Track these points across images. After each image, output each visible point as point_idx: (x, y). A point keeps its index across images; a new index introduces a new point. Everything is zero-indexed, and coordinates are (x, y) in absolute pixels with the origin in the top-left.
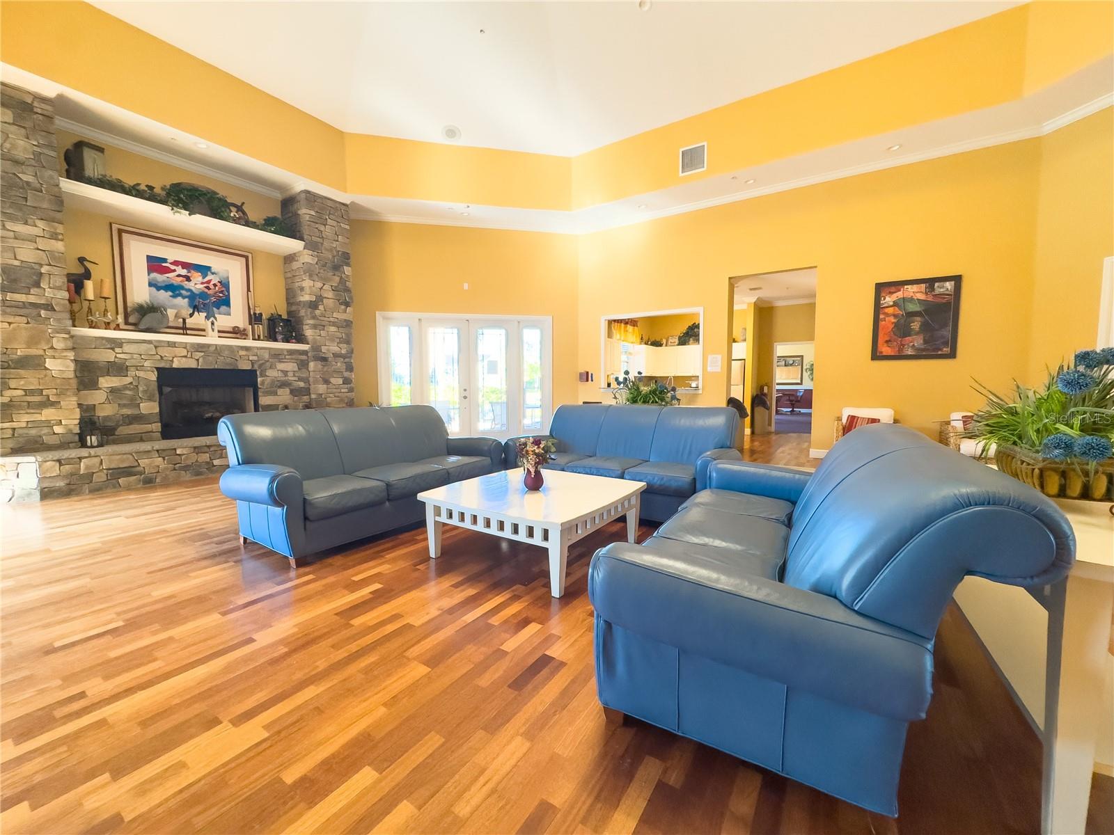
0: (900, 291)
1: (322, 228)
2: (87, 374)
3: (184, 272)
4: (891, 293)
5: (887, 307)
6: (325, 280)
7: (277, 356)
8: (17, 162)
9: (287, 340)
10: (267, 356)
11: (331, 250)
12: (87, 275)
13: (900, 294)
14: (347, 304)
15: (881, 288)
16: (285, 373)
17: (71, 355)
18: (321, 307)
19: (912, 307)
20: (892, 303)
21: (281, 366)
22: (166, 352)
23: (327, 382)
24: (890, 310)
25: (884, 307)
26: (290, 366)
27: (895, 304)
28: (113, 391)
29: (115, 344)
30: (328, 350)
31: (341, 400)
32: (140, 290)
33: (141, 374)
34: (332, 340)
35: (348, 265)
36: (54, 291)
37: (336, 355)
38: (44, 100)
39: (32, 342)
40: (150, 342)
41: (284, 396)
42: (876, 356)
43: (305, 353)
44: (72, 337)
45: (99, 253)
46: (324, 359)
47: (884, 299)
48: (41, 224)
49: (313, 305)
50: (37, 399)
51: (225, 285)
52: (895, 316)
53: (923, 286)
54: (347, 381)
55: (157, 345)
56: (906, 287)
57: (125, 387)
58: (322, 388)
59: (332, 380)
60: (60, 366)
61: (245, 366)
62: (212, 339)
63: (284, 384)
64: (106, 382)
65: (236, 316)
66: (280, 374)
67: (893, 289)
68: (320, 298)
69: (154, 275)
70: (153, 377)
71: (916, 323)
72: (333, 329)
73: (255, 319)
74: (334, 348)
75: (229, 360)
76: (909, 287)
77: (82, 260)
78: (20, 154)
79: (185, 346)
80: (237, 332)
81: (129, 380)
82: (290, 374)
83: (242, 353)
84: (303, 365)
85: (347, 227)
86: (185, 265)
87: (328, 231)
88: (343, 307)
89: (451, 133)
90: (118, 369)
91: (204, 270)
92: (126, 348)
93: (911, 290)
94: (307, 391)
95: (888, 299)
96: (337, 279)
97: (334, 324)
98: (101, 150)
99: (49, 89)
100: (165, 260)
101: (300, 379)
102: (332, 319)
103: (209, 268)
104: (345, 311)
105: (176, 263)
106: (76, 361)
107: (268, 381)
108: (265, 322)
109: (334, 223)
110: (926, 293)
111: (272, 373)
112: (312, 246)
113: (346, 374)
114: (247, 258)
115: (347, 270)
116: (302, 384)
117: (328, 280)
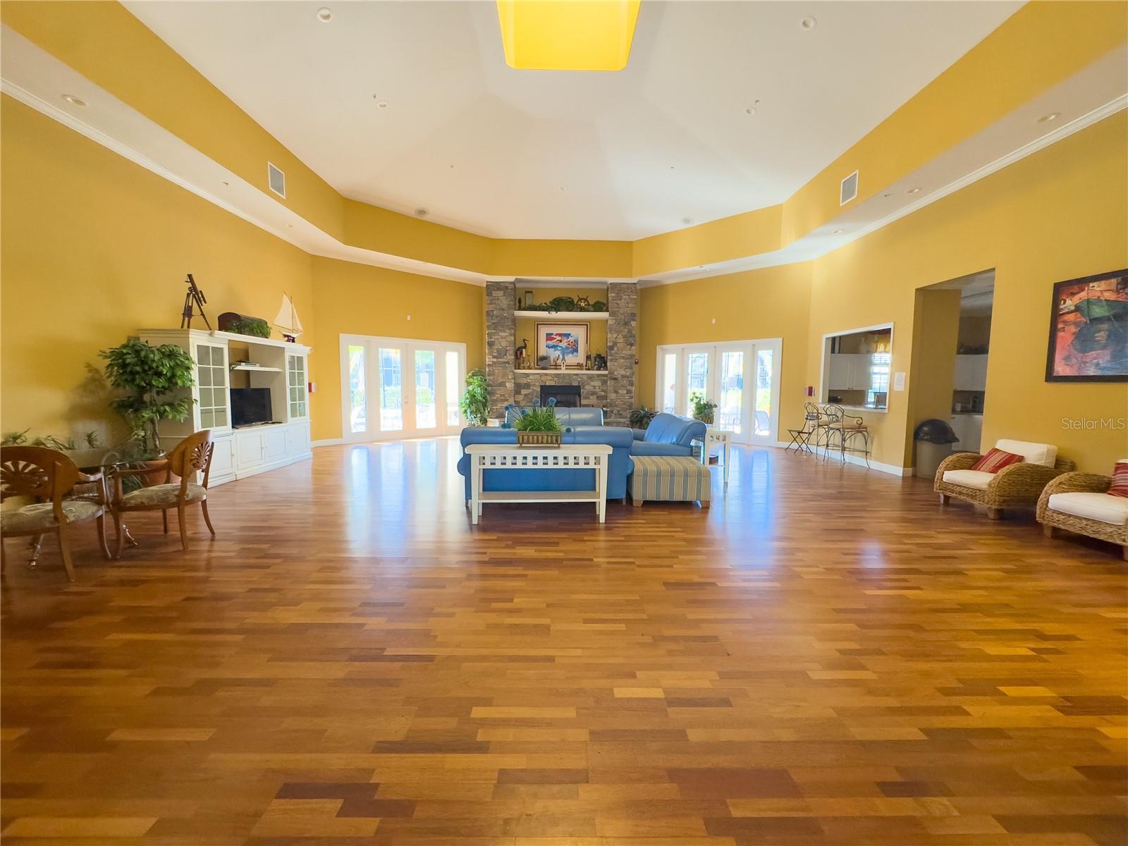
0: (1083, 290)
1: (619, 302)
2: (518, 388)
3: (559, 338)
4: (1073, 294)
5: (1068, 313)
6: (618, 332)
7: (591, 377)
8: (503, 310)
9: (599, 369)
10: (585, 378)
11: (623, 314)
12: (525, 347)
13: (1083, 295)
14: (632, 345)
15: (1061, 289)
16: (595, 387)
17: (513, 381)
18: (615, 349)
19: (1098, 311)
20: (1073, 308)
21: (592, 383)
22: (544, 378)
23: (616, 392)
24: (1071, 317)
25: (1063, 314)
26: (598, 383)
27: (1078, 309)
28: (525, 395)
29: (527, 375)
30: (619, 374)
31: (625, 404)
32: (543, 351)
33: (534, 388)
34: (621, 367)
35: (634, 320)
36: (510, 357)
37: (623, 376)
38: (511, 283)
39: (503, 377)
40: (538, 374)
41: (593, 400)
42: (1051, 377)
43: (606, 375)
44: (514, 373)
45: (529, 336)
46: (616, 379)
47: (1064, 303)
48: (508, 331)
49: (611, 348)
50: (503, 398)
51: (576, 341)
52: (1076, 324)
53: (1114, 281)
54: (629, 392)
55: (541, 375)
56: (1091, 285)
57: (529, 394)
58: (613, 396)
59: (620, 391)
60: (510, 385)
61: (575, 384)
62: (563, 371)
63: (594, 393)
64: (524, 392)
65: (580, 358)
66: (592, 388)
67: (1076, 288)
68: (615, 344)
69: (548, 342)
70: (539, 390)
71: (1102, 333)
72: (622, 361)
73: (588, 358)
74: (623, 372)
75: (568, 381)
76: (1095, 284)
77: (524, 340)
78: (505, 306)
79: (551, 375)
80: (579, 366)
81: (531, 391)
82: (597, 388)
83: (574, 377)
84: (604, 382)
85: (635, 297)
86: (560, 335)
87: (622, 303)
88: (629, 347)
89: (687, 221)
90: (527, 386)
91: (568, 335)
92: (531, 377)
93: (1097, 288)
94: (606, 398)
95: (1069, 302)
96: (626, 330)
97: (623, 358)
98: (531, 292)
99: (511, 279)
100: (552, 334)
101: (603, 391)
102: (622, 355)
104: (630, 350)
105: (557, 335)
106: (515, 383)
107: (585, 392)
108: (593, 359)
109: (627, 297)
110: (1118, 291)
111: (587, 387)
112: (612, 314)
113: (629, 388)
114: (587, 325)
115: (633, 323)
116: (603, 393)
117: (621, 332)
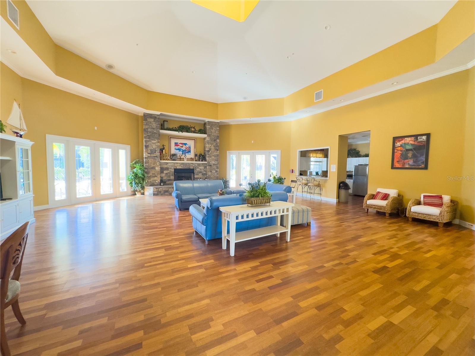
0: (403, 140)
1: (212, 130)
2: (162, 170)
3: (181, 145)
4: (399, 141)
5: (398, 147)
6: (212, 144)
7: (199, 165)
8: (154, 129)
9: (202, 161)
10: (197, 165)
11: (214, 136)
12: (164, 149)
13: (403, 141)
14: (217, 150)
15: (395, 139)
16: (201, 169)
17: (160, 166)
18: (210, 152)
19: (408, 147)
20: (400, 145)
21: (200, 168)
22: (176, 165)
23: (211, 172)
24: (399, 148)
25: (397, 147)
26: (202, 168)
27: (401, 146)
28: (166, 174)
29: (167, 163)
30: (212, 163)
31: (215, 177)
32: (173, 151)
33: (171, 170)
34: (213, 160)
35: (218, 139)
36: (158, 154)
37: (214, 164)
38: (158, 115)
39: (154, 164)
40: (173, 163)
41: (200, 175)
42: (393, 167)
43: (206, 164)
44: (160, 162)
45: (166, 143)
46: (211, 166)
47: (397, 144)
48: (156, 140)
49: (208, 151)
50: (154, 175)
51: (190, 147)
52: (401, 151)
53: (413, 138)
54: (216, 171)
55: (174, 163)
56: (406, 138)
57: (168, 173)
58: (210, 173)
59: (213, 171)
60: (158, 169)
61: (192, 168)
62: (185, 161)
63: (200, 172)
64: (165, 172)
65: (192, 155)
66: (200, 170)
67: (400, 139)
68: (210, 149)
69: (176, 147)
70: (173, 171)
71: (410, 154)
72: (213, 157)
73: (196, 155)
74: (214, 162)
75: (188, 166)
76: (407, 138)
77: (163, 145)
78: (154, 127)
79: (179, 163)
80: (192, 159)
81: (169, 171)
82: (202, 170)
83: (191, 164)
84: (205, 167)
85: (219, 129)
86: (182, 144)
87: (213, 131)
88: (216, 151)
89: (245, 98)
90: (167, 169)
91: (185, 144)
92: (169, 164)
93: (408, 140)
94: (206, 174)
95: (398, 144)
96: (215, 143)
97: (214, 156)
98: (167, 121)
99: (158, 113)
100: (178, 143)
101: (205, 171)
102: (213, 155)
103: (187, 144)
104: (217, 152)
105: (180, 143)
106: (160, 167)
107: (197, 171)
108: (198, 156)
109: (215, 128)
110: (414, 141)
111: (198, 169)
112: (209, 136)
113: (216, 170)
114: (195, 140)
115: (218, 140)
116: (205, 172)
117: (213, 144)
